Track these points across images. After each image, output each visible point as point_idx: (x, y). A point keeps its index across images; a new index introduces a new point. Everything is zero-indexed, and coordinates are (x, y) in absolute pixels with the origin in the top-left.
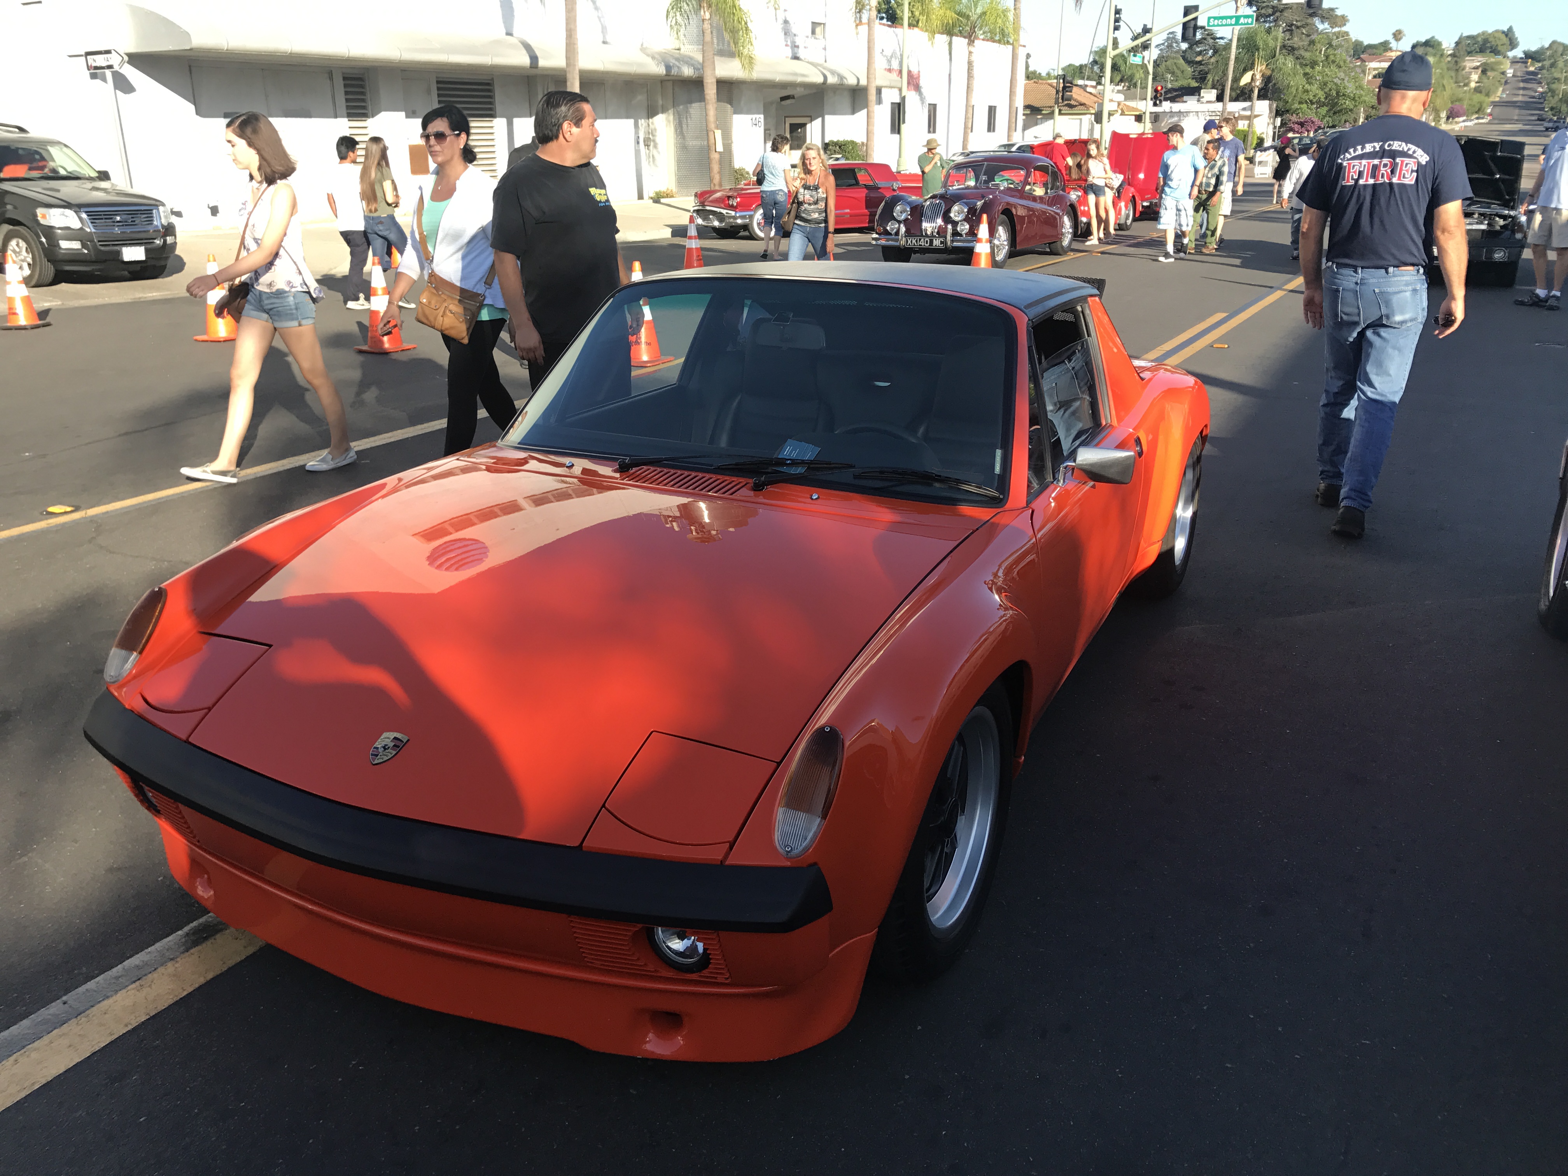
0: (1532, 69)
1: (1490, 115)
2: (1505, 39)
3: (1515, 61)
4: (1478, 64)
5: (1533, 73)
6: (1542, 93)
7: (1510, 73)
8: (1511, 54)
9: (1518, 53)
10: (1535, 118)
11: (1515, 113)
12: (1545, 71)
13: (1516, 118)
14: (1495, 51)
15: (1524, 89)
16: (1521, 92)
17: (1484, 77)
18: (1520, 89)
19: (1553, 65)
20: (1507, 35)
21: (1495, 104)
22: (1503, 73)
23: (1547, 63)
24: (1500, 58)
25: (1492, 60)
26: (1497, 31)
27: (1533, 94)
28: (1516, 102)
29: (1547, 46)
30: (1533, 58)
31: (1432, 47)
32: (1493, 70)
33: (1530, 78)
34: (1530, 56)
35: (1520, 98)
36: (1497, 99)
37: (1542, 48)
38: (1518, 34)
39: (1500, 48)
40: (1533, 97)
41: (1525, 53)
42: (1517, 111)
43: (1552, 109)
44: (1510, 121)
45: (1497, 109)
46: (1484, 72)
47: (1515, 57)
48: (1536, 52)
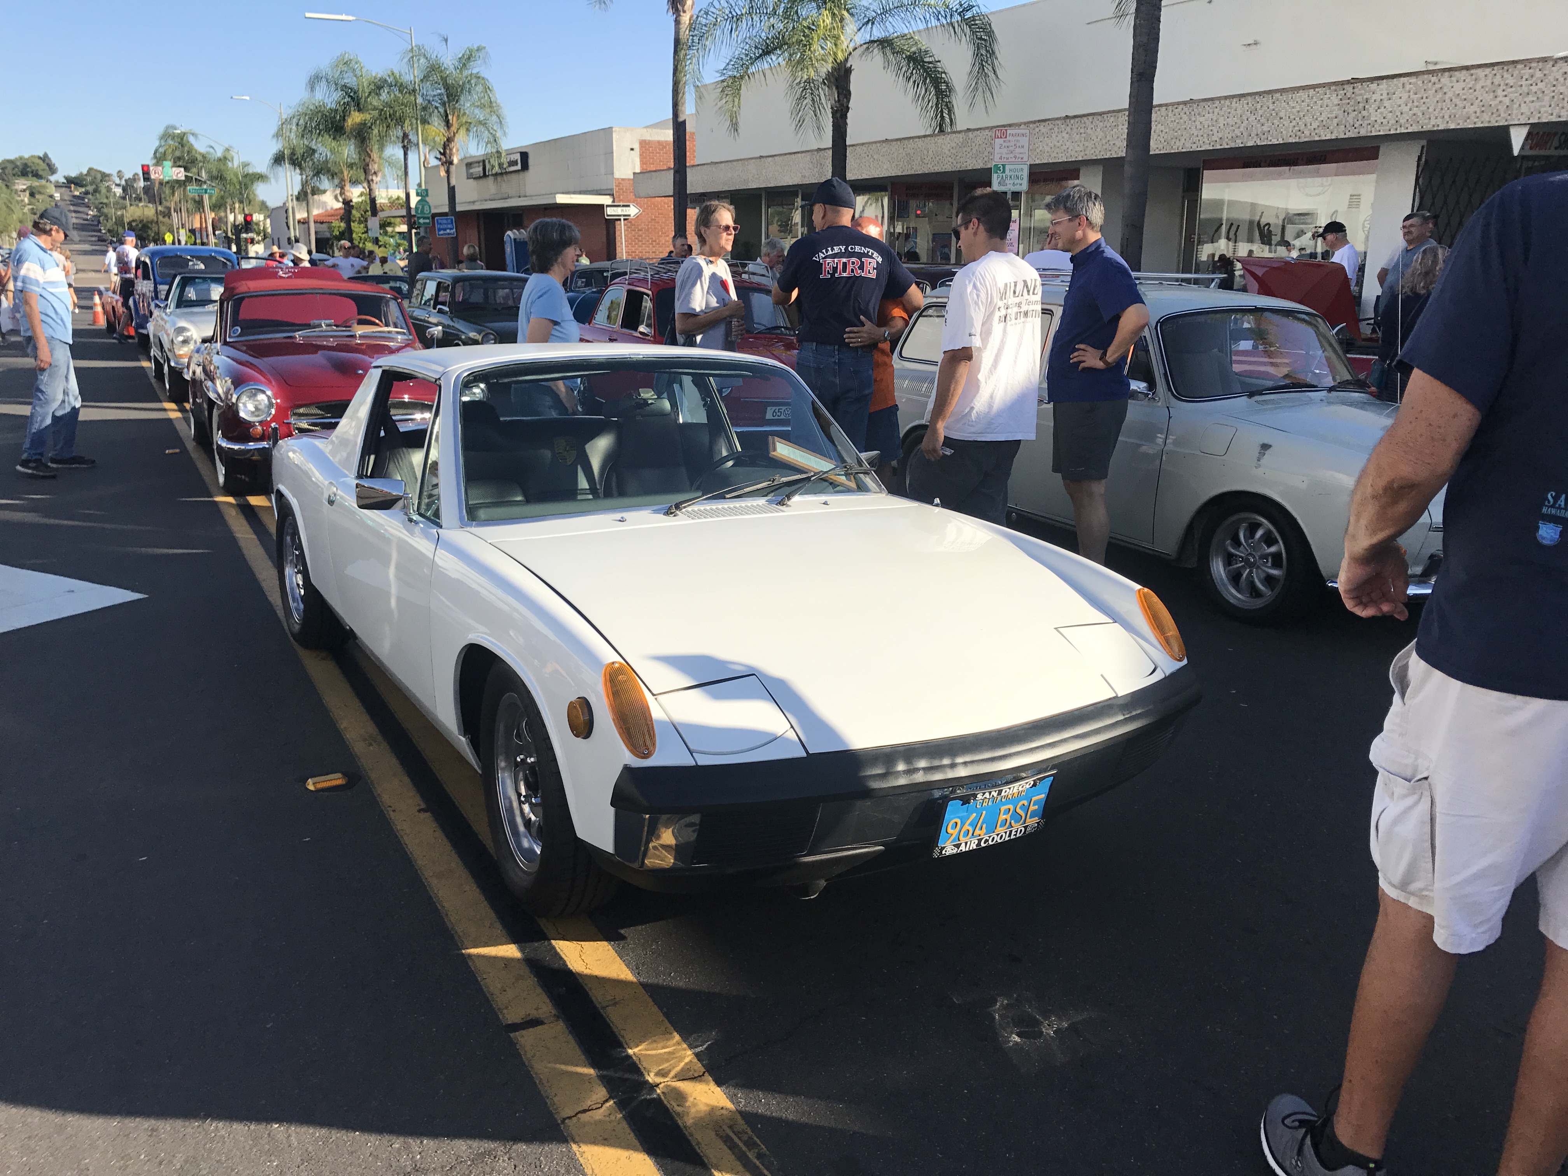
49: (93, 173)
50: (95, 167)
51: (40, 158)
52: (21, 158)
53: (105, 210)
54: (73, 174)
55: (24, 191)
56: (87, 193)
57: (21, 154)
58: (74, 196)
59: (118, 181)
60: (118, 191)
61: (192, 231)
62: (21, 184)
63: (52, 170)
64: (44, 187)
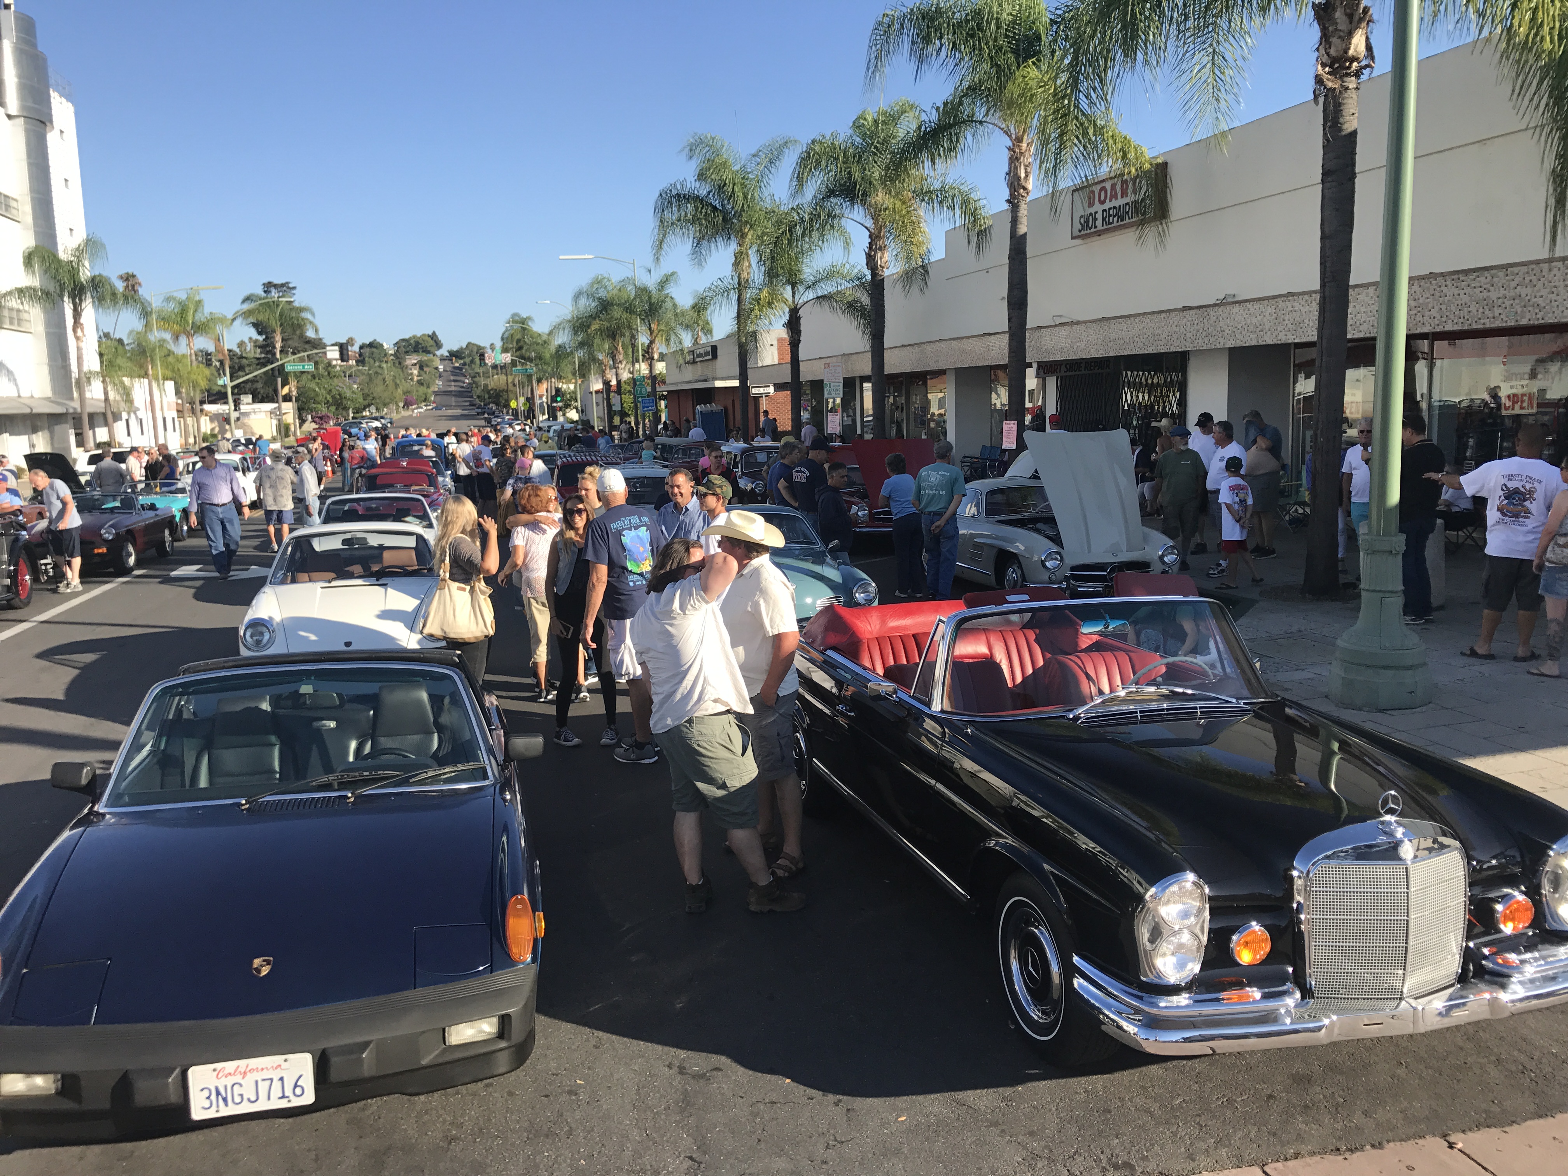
0: (457, 365)
1: (434, 402)
2: (432, 342)
3: (443, 359)
4: (415, 361)
5: (459, 368)
6: (469, 384)
7: (441, 368)
8: (438, 353)
9: (443, 352)
10: (468, 404)
11: (453, 400)
12: (467, 367)
13: (454, 404)
14: (427, 352)
15: (455, 381)
16: (453, 383)
17: (422, 372)
18: (451, 381)
20: (432, 339)
21: (436, 394)
22: (436, 368)
23: (468, 360)
24: (431, 356)
25: (426, 358)
26: (424, 335)
27: (461, 384)
28: (451, 391)
29: (464, 346)
30: (457, 357)
31: (376, 347)
32: (427, 366)
33: (457, 371)
34: (454, 355)
35: (453, 388)
36: (436, 389)
37: (461, 348)
38: (441, 337)
39: (429, 349)
40: (463, 387)
41: (449, 352)
43: (478, 397)
44: (449, 407)
45: (438, 398)
46: (421, 368)
47: (442, 355)
48: (457, 352)
49: (470, 348)
50: (473, 342)
51: (429, 336)
52: (414, 337)
53: (477, 379)
54: (455, 348)
55: (415, 364)
56: (465, 364)
57: (415, 333)
58: (455, 368)
62: (413, 359)
63: (439, 345)
64: (432, 361)
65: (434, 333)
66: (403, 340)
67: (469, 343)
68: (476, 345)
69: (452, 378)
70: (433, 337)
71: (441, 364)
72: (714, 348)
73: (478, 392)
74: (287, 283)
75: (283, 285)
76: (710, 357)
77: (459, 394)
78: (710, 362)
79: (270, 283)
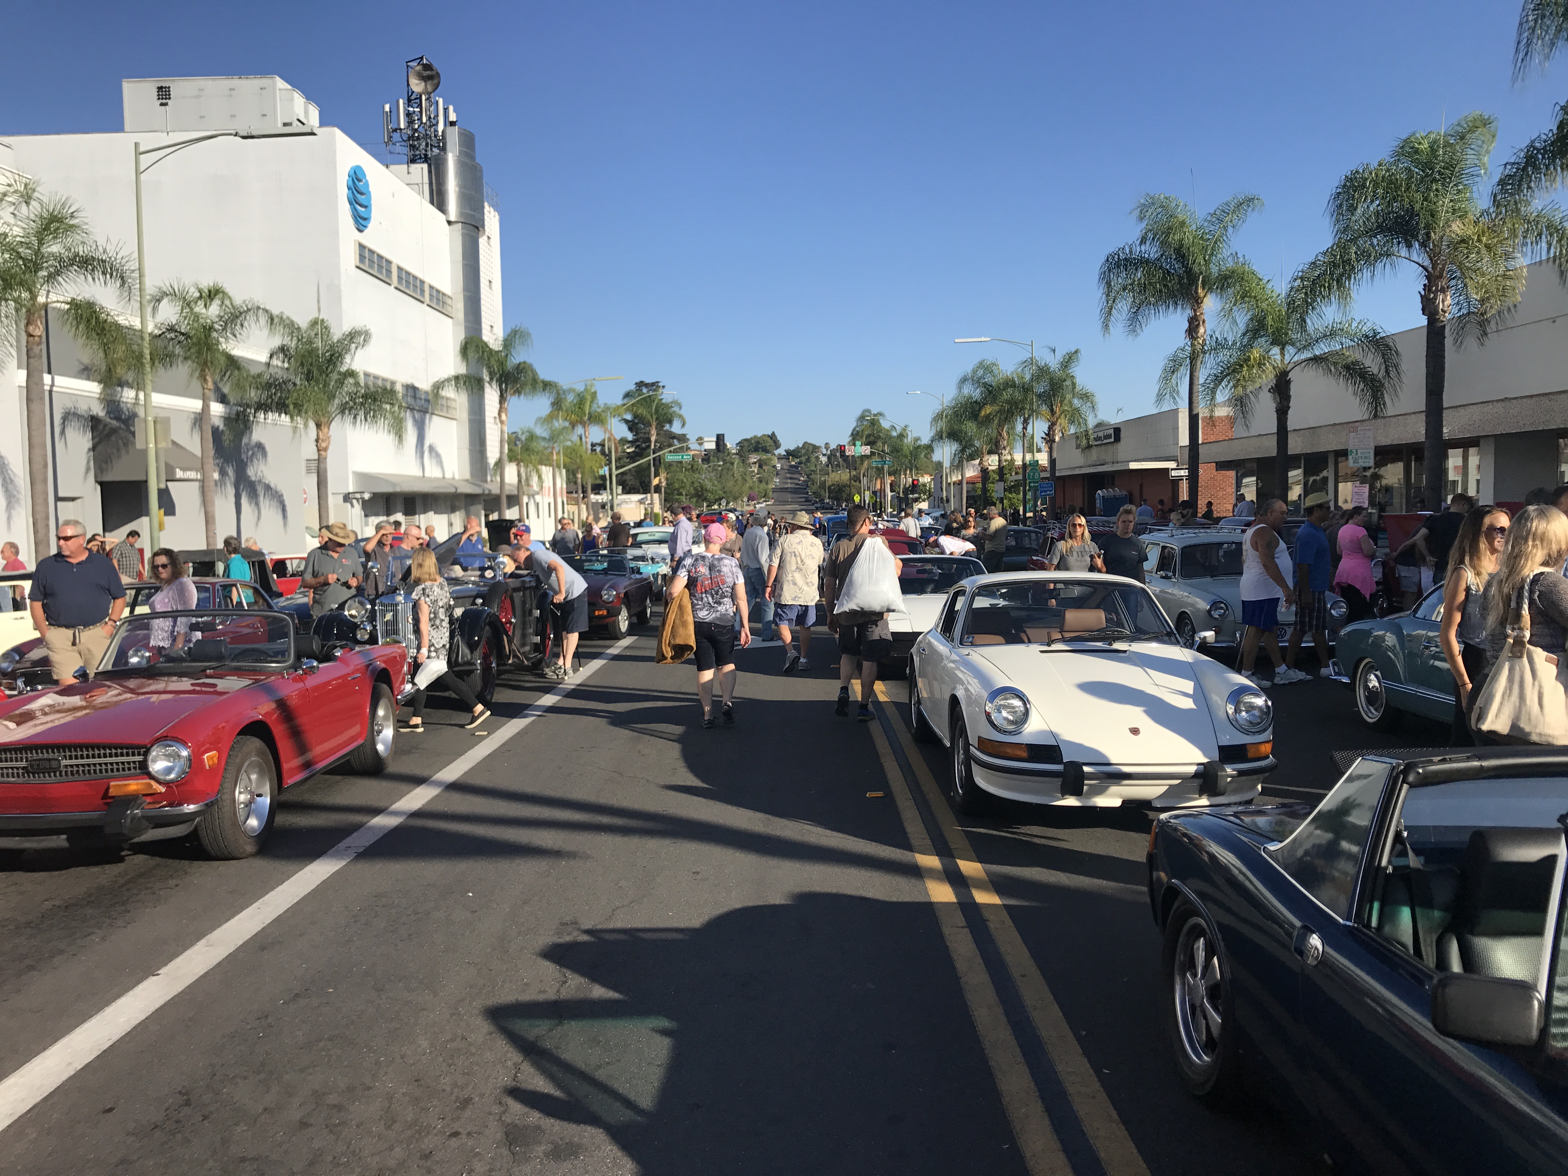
0: (793, 463)
1: (771, 498)
2: (771, 442)
3: (780, 458)
4: (756, 460)
5: (797, 467)
6: (804, 481)
7: (779, 466)
8: (777, 452)
9: (781, 451)
10: (803, 500)
12: (803, 465)
13: (789, 500)
14: (766, 450)
15: (791, 478)
16: (789, 481)
17: (761, 471)
18: (788, 478)
19: (808, 460)
20: (771, 438)
21: (775, 490)
22: (774, 467)
23: (803, 459)
24: (769, 455)
25: (765, 457)
26: (764, 435)
27: (797, 482)
28: (787, 488)
29: (801, 446)
30: (793, 456)
32: (766, 464)
33: (793, 469)
34: (790, 454)
35: (789, 486)
36: (775, 487)
37: (798, 448)
38: (779, 437)
39: (768, 448)
40: (798, 484)
41: (786, 451)
42: (789, 495)
43: (814, 493)
44: (785, 503)
45: (775, 494)
46: (760, 466)
47: (779, 455)
48: (793, 451)
49: (806, 447)
50: (809, 442)
51: (769, 436)
52: (755, 437)
53: (813, 476)
54: (792, 448)
55: (755, 463)
56: (800, 463)
57: (756, 434)
58: (792, 466)
59: (824, 451)
60: (824, 460)
61: (875, 493)
62: (753, 458)
63: (777, 445)
64: (770, 459)
65: (773, 433)
66: (746, 440)
67: (805, 443)
68: (812, 445)
69: (788, 475)
70: (773, 437)
71: (778, 462)
72: (1117, 431)
73: (814, 488)
74: (658, 382)
75: (653, 384)
76: (1112, 440)
77: (795, 491)
78: (1110, 447)
79: (642, 382)
